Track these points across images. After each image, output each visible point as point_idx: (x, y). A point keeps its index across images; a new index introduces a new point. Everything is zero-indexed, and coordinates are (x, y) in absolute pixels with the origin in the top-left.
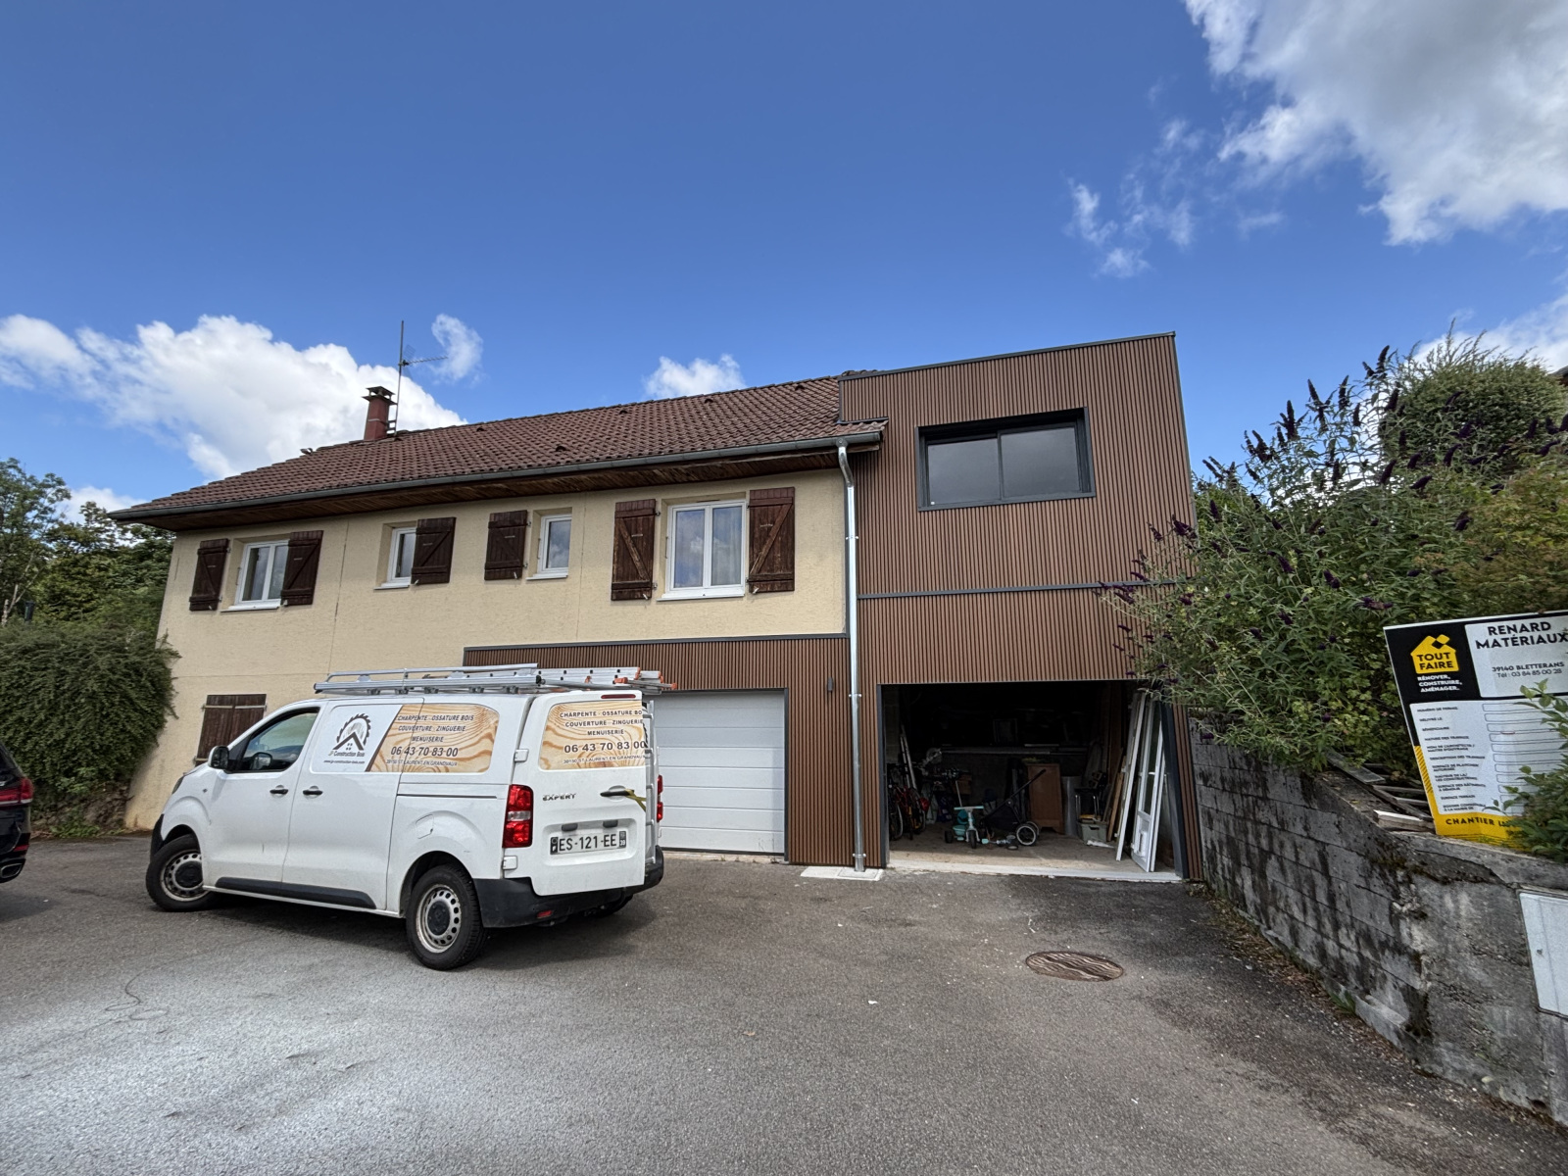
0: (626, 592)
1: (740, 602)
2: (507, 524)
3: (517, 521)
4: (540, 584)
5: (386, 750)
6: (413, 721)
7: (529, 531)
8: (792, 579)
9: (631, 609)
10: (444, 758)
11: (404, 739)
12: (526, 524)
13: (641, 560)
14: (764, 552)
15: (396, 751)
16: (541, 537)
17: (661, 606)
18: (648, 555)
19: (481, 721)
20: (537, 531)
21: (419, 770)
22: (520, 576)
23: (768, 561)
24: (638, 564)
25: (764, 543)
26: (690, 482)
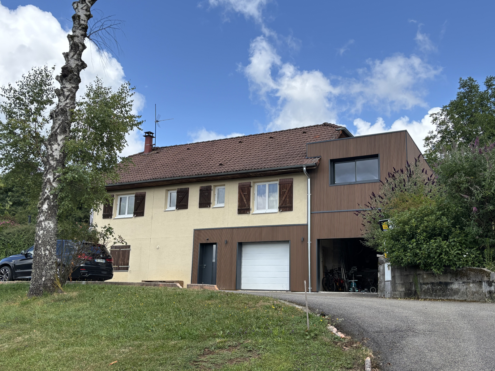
0: (242, 211)
1: (276, 214)
2: (205, 190)
3: (208, 189)
4: (216, 209)
7: (212, 192)
8: (292, 207)
9: (244, 216)
12: (211, 190)
13: (247, 201)
14: (283, 199)
16: (216, 194)
17: (253, 215)
18: (248, 200)
20: (214, 192)
22: (210, 207)
23: (285, 201)
24: (246, 203)
25: (284, 196)
26: (261, 176)
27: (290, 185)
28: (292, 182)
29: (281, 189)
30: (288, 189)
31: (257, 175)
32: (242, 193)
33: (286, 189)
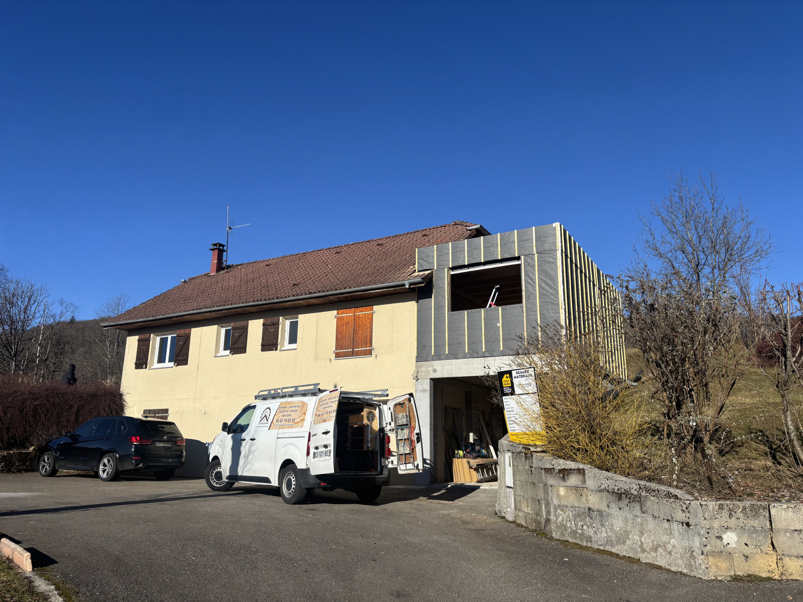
1: (370, 359)
2: (271, 323)
3: (275, 322)
4: (284, 352)
5: (275, 421)
6: (283, 409)
7: (280, 327)
9: (323, 363)
10: (291, 423)
11: (280, 417)
12: (278, 324)
15: (278, 421)
16: (286, 329)
17: (336, 362)
19: (302, 408)
20: (284, 327)
21: (284, 428)
22: (276, 349)
26: (349, 301)
31: (342, 299)
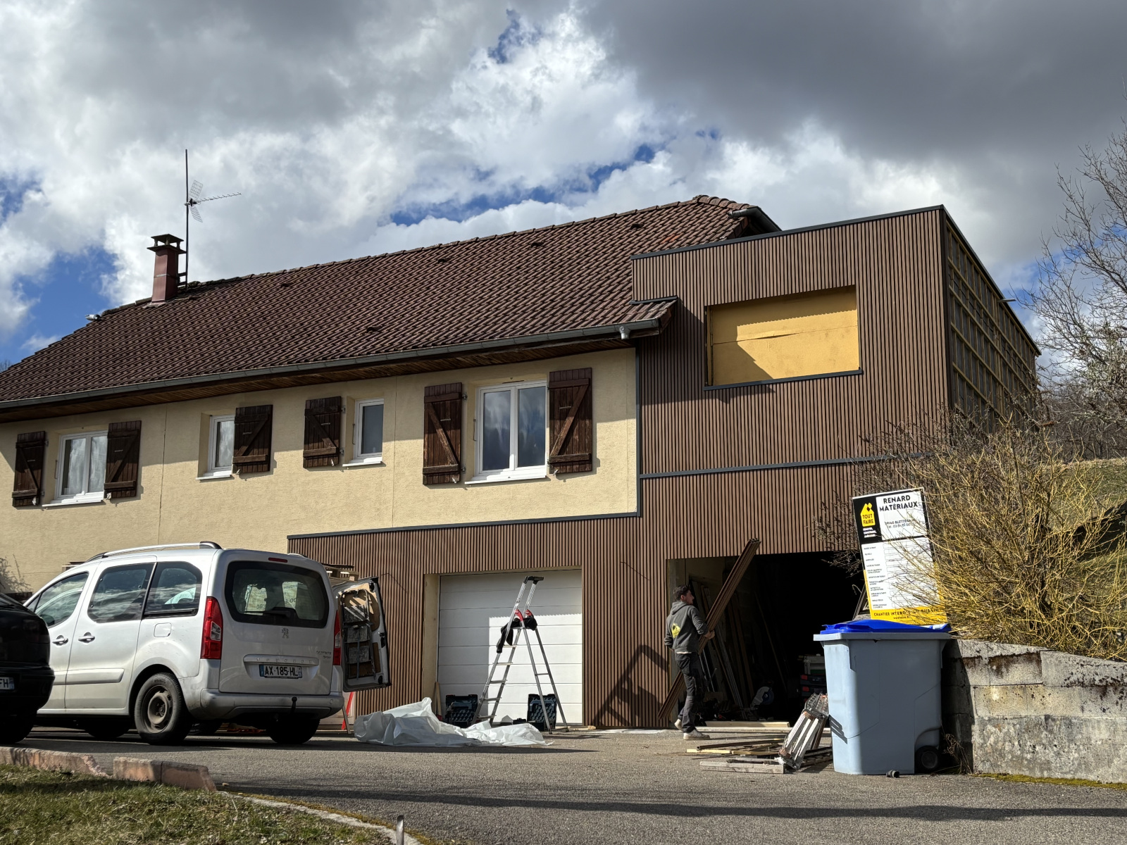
0: (437, 478)
1: (542, 483)
2: (323, 409)
3: (333, 408)
4: (355, 470)
7: (344, 417)
8: (593, 461)
9: (443, 494)
12: (341, 410)
13: (451, 446)
14: (563, 434)
16: (356, 422)
17: (469, 489)
20: (352, 415)
22: (340, 465)
23: (566, 443)
24: (447, 448)
25: (563, 425)
26: (493, 364)
27: (583, 390)
28: (590, 381)
29: (556, 405)
30: (577, 403)
31: (481, 362)
32: (435, 419)
33: (571, 403)
